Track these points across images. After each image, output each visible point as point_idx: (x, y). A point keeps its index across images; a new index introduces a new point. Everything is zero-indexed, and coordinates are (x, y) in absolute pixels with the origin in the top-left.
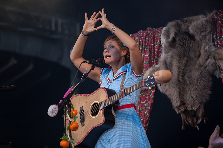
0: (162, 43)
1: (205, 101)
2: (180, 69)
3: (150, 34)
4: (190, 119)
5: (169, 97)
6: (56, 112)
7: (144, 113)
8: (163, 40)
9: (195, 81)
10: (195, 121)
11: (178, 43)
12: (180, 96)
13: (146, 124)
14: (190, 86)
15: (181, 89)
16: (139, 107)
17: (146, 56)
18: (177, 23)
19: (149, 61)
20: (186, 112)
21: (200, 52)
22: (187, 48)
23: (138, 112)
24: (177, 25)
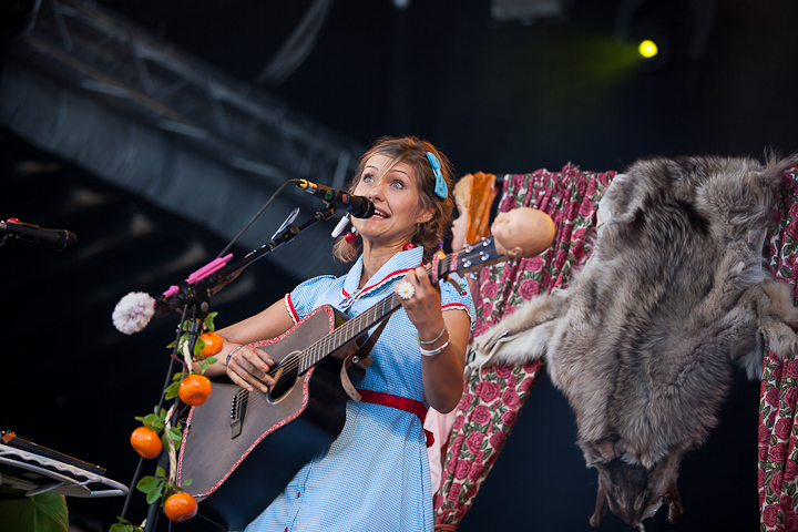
0: (599, 223)
1: (688, 444)
2: (633, 319)
3: (569, 187)
4: (624, 496)
5: (574, 403)
7: (480, 440)
8: (606, 213)
9: (672, 370)
10: (640, 506)
11: (650, 233)
12: (609, 405)
13: (475, 478)
14: (651, 382)
15: (619, 385)
16: (469, 414)
18: (665, 167)
19: (543, 273)
20: (615, 466)
21: (712, 278)
22: (675, 255)
23: (461, 432)
24: (660, 174)
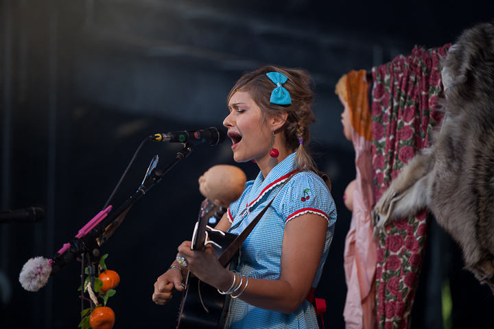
0: (445, 89)
2: (480, 159)
6: (44, 279)
7: (397, 282)
8: (447, 79)
11: (481, 87)
13: (401, 314)
15: (481, 214)
16: (384, 265)
17: (406, 124)
18: (483, 30)
19: (414, 138)
23: (382, 280)
24: (480, 37)
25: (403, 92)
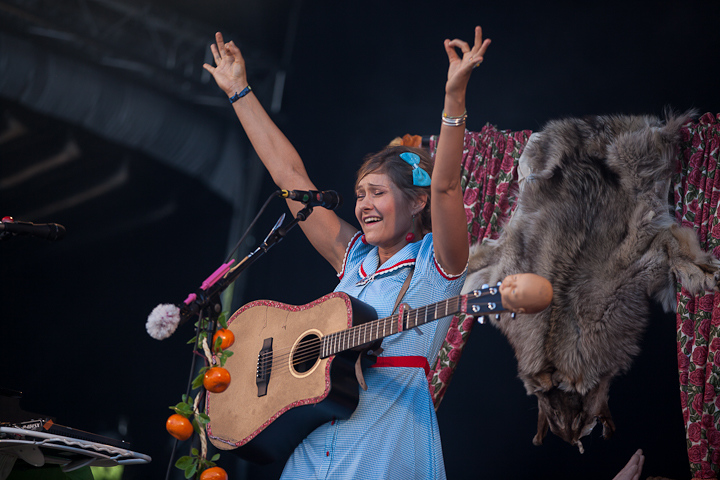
1: (616, 371)
3: (490, 145)
4: (562, 418)
5: (513, 340)
6: (172, 328)
8: (525, 170)
9: (598, 309)
10: (577, 427)
11: (568, 187)
12: (545, 343)
14: (581, 320)
15: (553, 324)
18: (575, 126)
19: (473, 223)
21: (626, 226)
22: (591, 205)
24: (572, 133)
25: (467, 171)
